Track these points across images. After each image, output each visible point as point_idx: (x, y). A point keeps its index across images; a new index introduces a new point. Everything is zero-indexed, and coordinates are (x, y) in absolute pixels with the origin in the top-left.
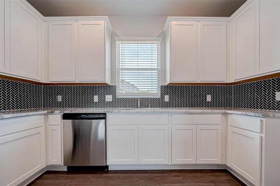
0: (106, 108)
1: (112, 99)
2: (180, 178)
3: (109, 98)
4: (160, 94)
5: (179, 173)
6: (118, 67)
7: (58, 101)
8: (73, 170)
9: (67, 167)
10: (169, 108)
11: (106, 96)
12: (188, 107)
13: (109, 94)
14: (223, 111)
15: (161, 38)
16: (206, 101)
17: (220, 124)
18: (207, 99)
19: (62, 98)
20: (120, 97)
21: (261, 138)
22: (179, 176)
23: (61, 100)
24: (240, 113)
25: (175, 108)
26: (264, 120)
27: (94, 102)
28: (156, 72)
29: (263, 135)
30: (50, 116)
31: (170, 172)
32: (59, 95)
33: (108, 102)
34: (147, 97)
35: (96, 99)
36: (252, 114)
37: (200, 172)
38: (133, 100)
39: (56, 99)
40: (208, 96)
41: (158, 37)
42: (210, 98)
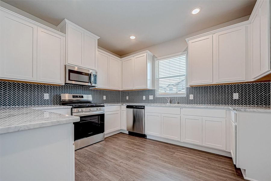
4: (186, 94)
6: (158, 77)
8: (131, 134)
9: (129, 131)
12: (212, 104)
15: (187, 51)
16: (233, 99)
18: (234, 97)
30: (122, 106)
39: (126, 98)
40: (234, 94)
41: (184, 51)
42: (238, 96)
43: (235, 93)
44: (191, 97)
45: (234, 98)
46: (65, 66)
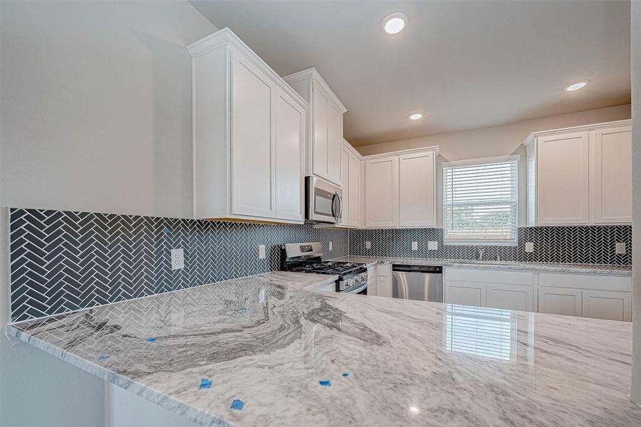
1: (438, 246)
3: (433, 246)
4: (516, 240)
7: (367, 248)
10: (534, 262)
11: (429, 242)
13: (433, 239)
15: (520, 155)
16: (615, 254)
18: (616, 249)
19: (371, 244)
20: (449, 244)
25: (545, 262)
28: (509, 206)
32: (368, 241)
33: (431, 250)
34: (494, 244)
35: (414, 246)
39: (364, 246)
40: (617, 245)
41: (512, 154)
42: (625, 247)
43: (619, 242)
44: (529, 247)
45: (617, 252)
46: (307, 179)
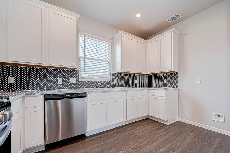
0: (70, 89)
1: (76, 81)
2: (132, 127)
5: (130, 125)
7: (9, 83)
10: (117, 88)
11: (70, 78)
13: (73, 77)
14: (148, 88)
17: (146, 95)
19: (16, 79)
20: (83, 80)
21: (165, 99)
22: (131, 126)
23: (14, 81)
24: (156, 89)
26: (166, 91)
27: (58, 84)
28: (107, 63)
29: (166, 98)
31: (126, 126)
32: (11, 76)
33: (72, 84)
35: (60, 81)
36: (162, 89)
37: (139, 122)
38: (94, 82)
